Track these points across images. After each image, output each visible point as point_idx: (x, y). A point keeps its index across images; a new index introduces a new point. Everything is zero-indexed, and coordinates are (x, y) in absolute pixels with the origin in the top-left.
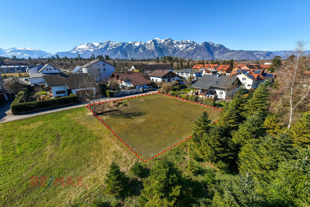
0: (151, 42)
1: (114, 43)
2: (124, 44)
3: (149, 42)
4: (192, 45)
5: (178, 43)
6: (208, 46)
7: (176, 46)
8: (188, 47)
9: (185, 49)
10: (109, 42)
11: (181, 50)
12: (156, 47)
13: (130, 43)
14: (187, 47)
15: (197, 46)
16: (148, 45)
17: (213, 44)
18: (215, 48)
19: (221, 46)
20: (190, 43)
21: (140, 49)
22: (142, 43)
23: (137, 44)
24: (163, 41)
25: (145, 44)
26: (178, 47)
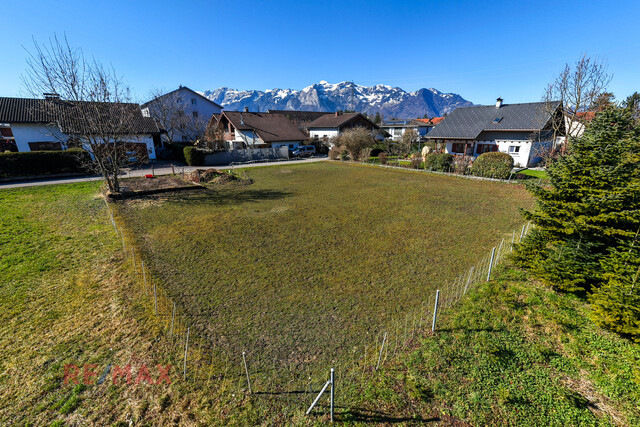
0: (311, 90)
1: (236, 92)
2: (255, 94)
3: (306, 90)
4: (395, 95)
5: (365, 91)
6: (426, 94)
7: (361, 97)
8: (388, 99)
9: (381, 104)
10: (225, 89)
11: (372, 104)
12: (321, 100)
13: (267, 91)
14: (385, 100)
15: (407, 97)
16: (305, 95)
17: (439, 93)
18: (443, 102)
19: (456, 98)
20: (392, 91)
21: (289, 103)
22: (293, 92)
23: (283, 95)
24: (335, 87)
25: (298, 94)
26: (366, 99)
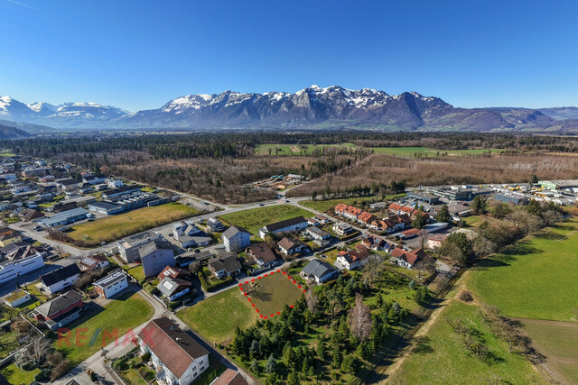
0: (303, 93)
1: (238, 95)
2: (255, 96)
3: (299, 93)
4: (379, 98)
5: (353, 94)
6: (408, 98)
7: (349, 100)
8: (373, 102)
9: (366, 106)
10: (229, 92)
11: (359, 107)
12: (311, 102)
13: (265, 94)
14: (370, 103)
15: (390, 100)
16: (298, 98)
17: (420, 96)
18: (425, 105)
19: (437, 101)
20: (376, 94)
21: (283, 105)
22: (287, 95)
23: (278, 97)
24: (325, 90)
25: (292, 96)
26: (353, 102)
